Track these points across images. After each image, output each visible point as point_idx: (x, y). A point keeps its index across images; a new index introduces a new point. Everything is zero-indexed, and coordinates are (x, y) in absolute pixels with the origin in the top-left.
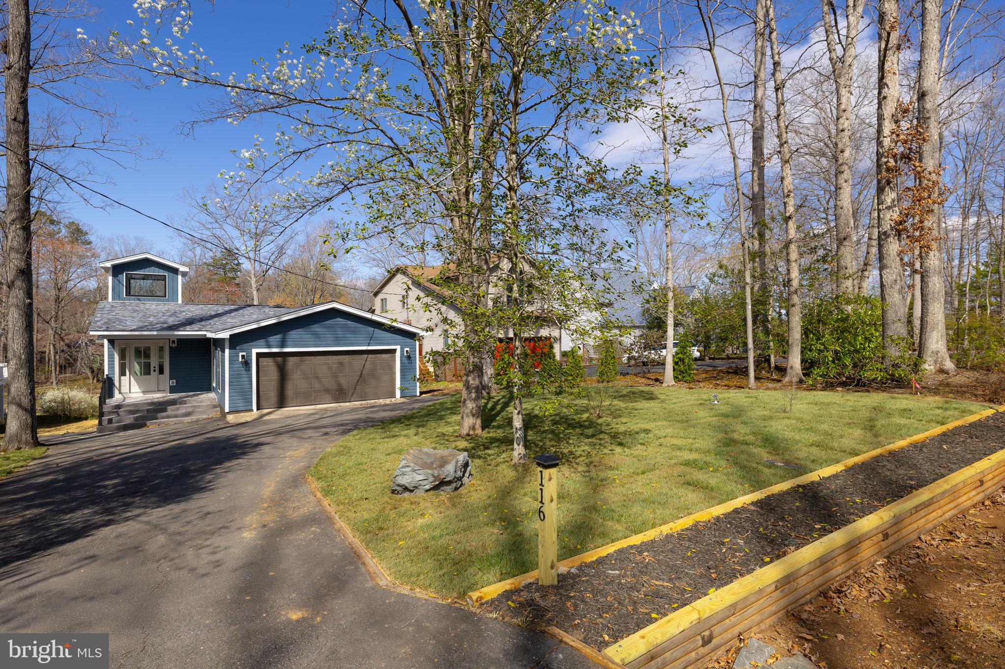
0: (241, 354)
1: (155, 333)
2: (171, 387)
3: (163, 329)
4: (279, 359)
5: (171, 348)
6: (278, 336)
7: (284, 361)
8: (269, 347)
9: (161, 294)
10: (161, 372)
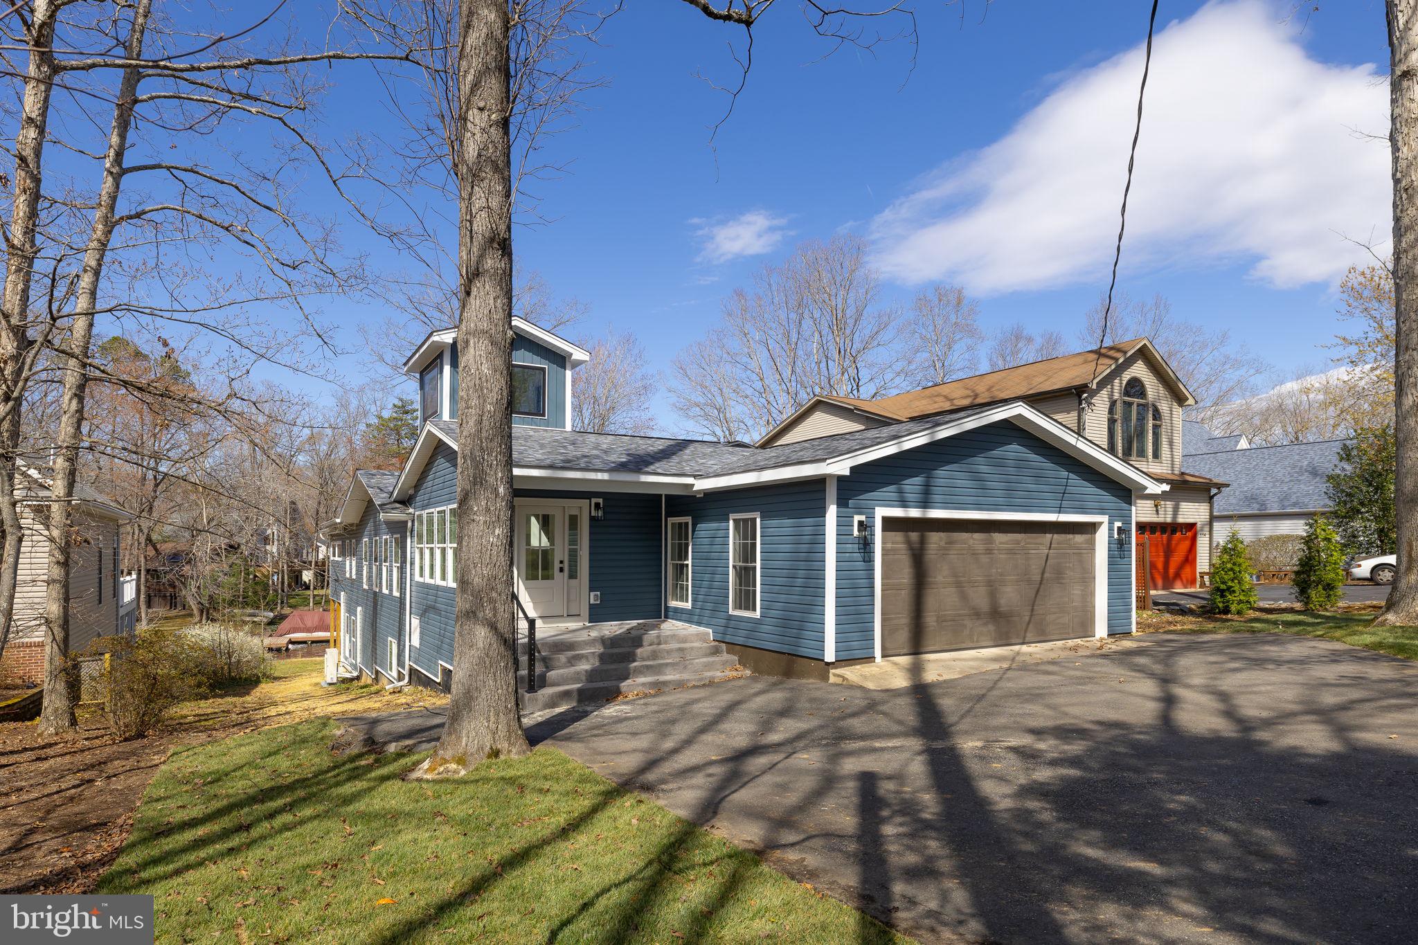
0: (857, 518)
1: (605, 476)
2: (591, 607)
3: (622, 467)
4: (914, 536)
5: (592, 519)
6: (918, 480)
7: (923, 541)
8: (904, 504)
9: (533, 409)
10: (573, 576)
